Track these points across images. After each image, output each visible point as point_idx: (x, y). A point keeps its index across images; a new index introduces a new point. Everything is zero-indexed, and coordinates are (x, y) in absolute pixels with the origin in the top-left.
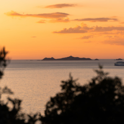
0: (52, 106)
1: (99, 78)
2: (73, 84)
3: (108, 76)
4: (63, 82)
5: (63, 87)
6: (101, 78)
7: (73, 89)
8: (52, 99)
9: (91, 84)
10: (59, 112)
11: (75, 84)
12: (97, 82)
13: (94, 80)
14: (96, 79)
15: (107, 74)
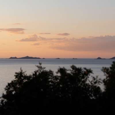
0: (9, 89)
2: (23, 74)
3: (45, 69)
4: (16, 73)
5: (16, 76)
6: (40, 71)
7: (22, 78)
8: (9, 84)
9: (33, 75)
10: (13, 93)
12: (38, 73)
13: (36, 72)
14: (38, 71)
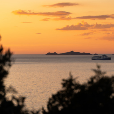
1: (97, 77)
2: (73, 82)
3: (105, 75)
4: (63, 80)
5: (64, 85)
6: (99, 77)
7: (73, 87)
8: (54, 96)
9: (89, 83)
11: (75, 82)
12: (95, 81)
13: (92, 79)
14: (94, 78)
15: (104, 73)
